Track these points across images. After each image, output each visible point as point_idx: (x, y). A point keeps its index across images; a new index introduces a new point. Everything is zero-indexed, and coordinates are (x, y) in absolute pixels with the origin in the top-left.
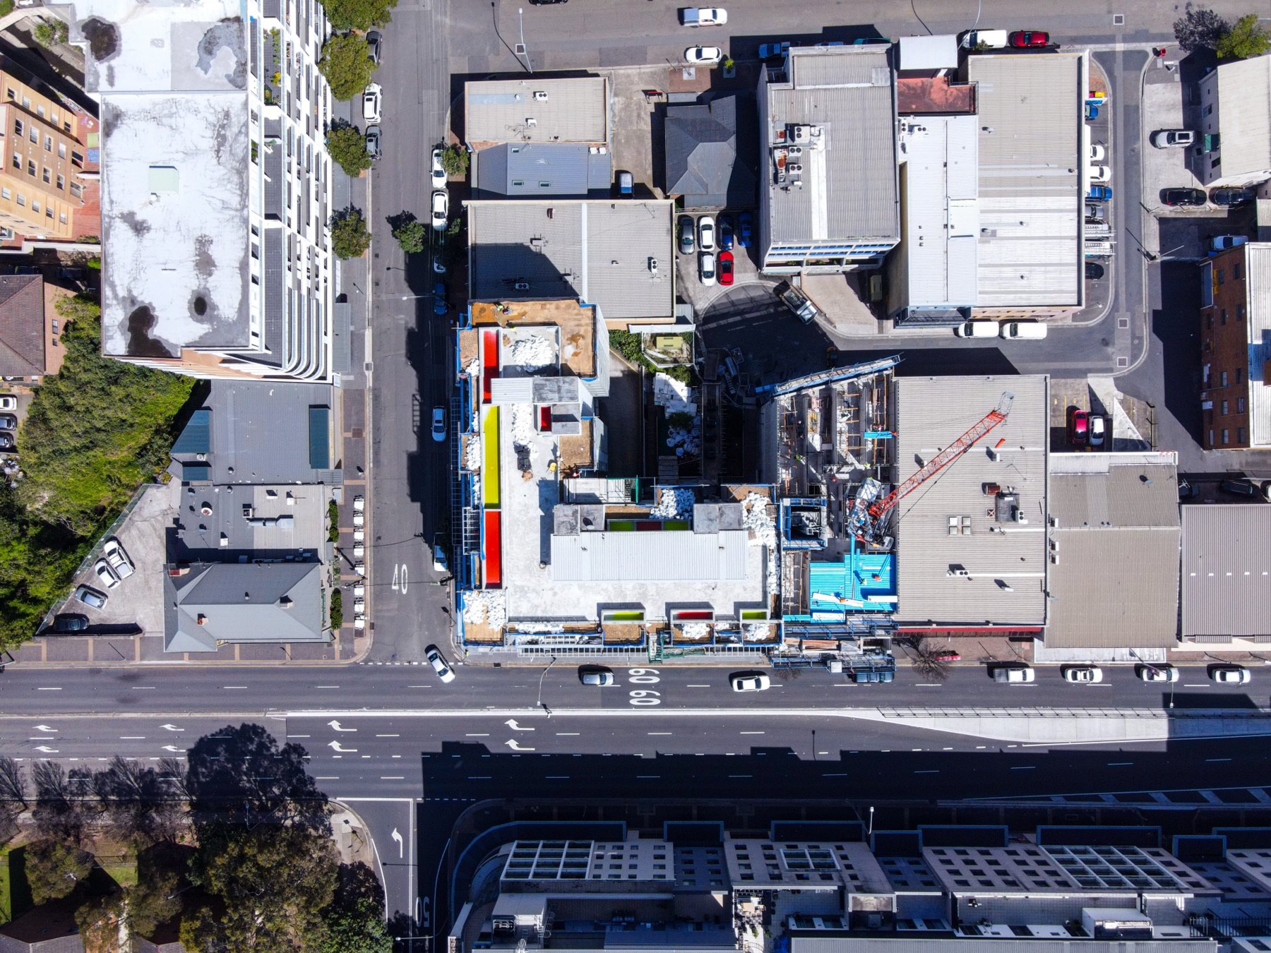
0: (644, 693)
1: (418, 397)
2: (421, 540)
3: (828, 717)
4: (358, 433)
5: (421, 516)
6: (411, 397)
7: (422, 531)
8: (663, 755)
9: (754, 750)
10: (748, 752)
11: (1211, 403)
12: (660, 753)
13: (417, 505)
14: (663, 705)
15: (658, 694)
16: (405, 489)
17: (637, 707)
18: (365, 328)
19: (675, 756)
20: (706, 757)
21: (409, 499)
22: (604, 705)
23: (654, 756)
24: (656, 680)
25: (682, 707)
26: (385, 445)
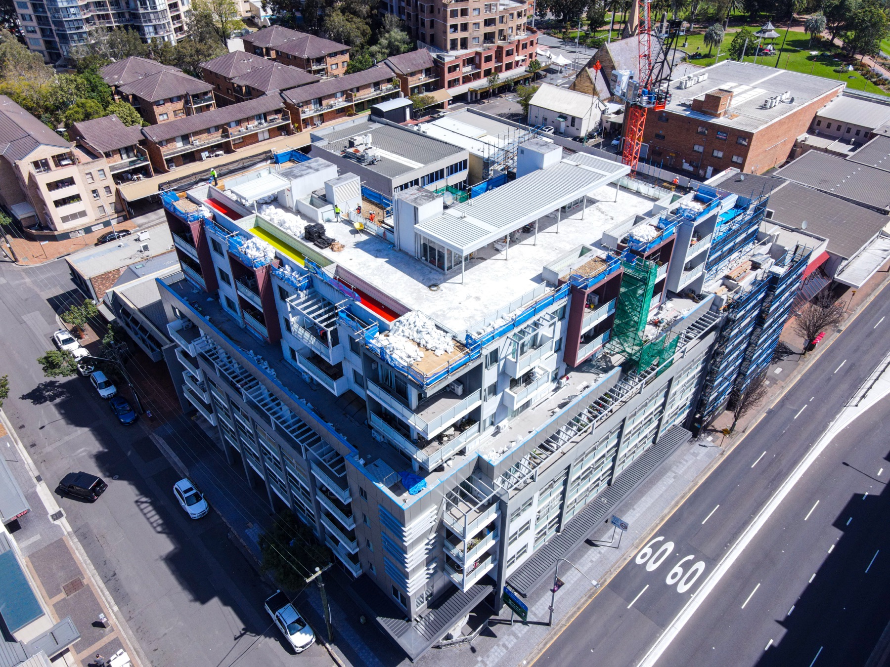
0: (678, 569)
1: (144, 499)
2: (249, 638)
3: (832, 442)
4: (76, 584)
5: (229, 610)
6: (134, 505)
7: (242, 626)
8: (788, 618)
9: (839, 523)
10: (838, 534)
11: (709, 168)
12: (782, 619)
13: (215, 602)
14: (712, 562)
15: (691, 557)
16: (184, 596)
17: (693, 590)
18: (35, 486)
19: (798, 604)
20: (819, 573)
21: (198, 604)
22: (663, 623)
23: (783, 631)
24: (670, 547)
25: (728, 548)
26: (125, 573)
